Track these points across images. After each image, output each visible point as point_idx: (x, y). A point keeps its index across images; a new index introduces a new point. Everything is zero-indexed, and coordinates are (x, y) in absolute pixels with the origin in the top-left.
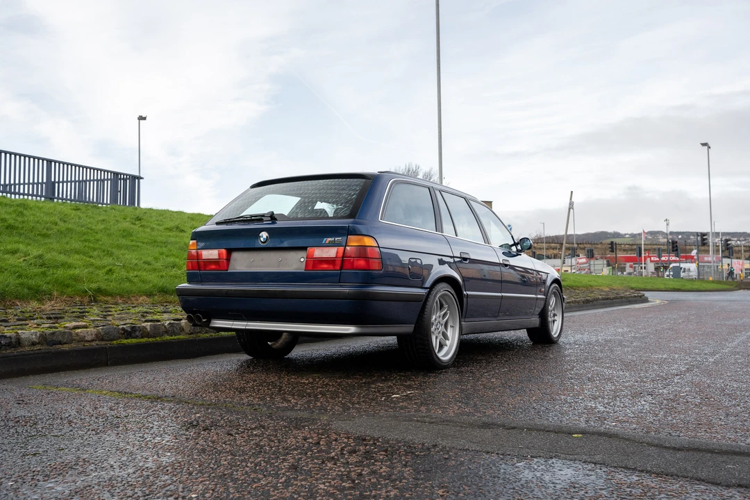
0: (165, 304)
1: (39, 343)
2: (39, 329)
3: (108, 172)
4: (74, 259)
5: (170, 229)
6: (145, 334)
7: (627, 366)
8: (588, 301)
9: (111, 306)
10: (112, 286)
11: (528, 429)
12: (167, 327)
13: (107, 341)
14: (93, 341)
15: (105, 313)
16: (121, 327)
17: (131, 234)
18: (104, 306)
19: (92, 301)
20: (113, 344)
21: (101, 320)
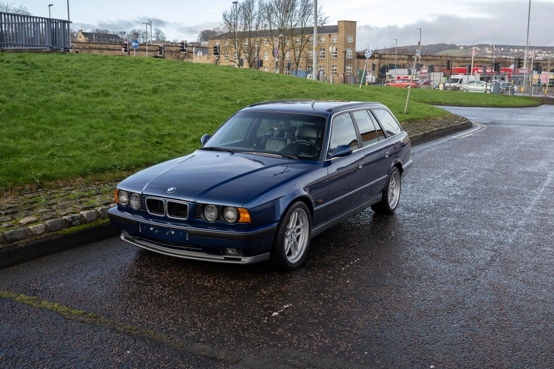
1: (1, 243)
4: (24, 144)
5: (97, 95)
6: (82, 220)
9: (53, 191)
10: (55, 171)
12: (100, 212)
13: (54, 232)
14: (42, 233)
15: (50, 202)
16: (64, 218)
17: (66, 107)
18: (49, 193)
19: (39, 187)
20: (59, 235)
21: (47, 212)
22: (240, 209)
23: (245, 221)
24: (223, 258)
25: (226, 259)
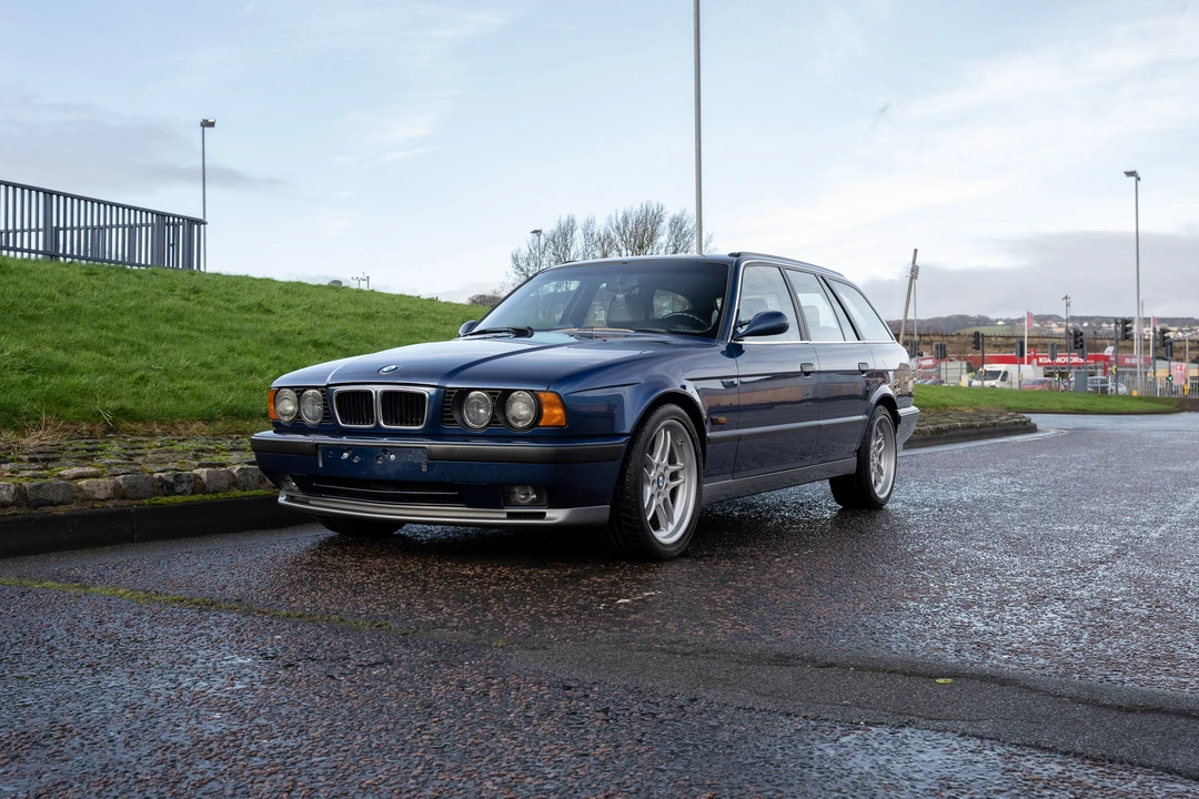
0: (235, 436)
1: (13, 504)
2: (14, 480)
3: (147, 211)
4: (82, 359)
5: (248, 309)
6: (197, 485)
7: (1017, 545)
8: (939, 431)
9: (140, 438)
10: (146, 405)
11: (858, 668)
12: (237, 475)
13: (133, 499)
14: (108, 499)
15: (130, 452)
16: (156, 475)
17: (180, 317)
18: (129, 440)
19: (110, 430)
20: (144, 504)
21: (122, 464)
22: (542, 395)
23: (554, 421)
24: (505, 516)
25: (511, 516)
